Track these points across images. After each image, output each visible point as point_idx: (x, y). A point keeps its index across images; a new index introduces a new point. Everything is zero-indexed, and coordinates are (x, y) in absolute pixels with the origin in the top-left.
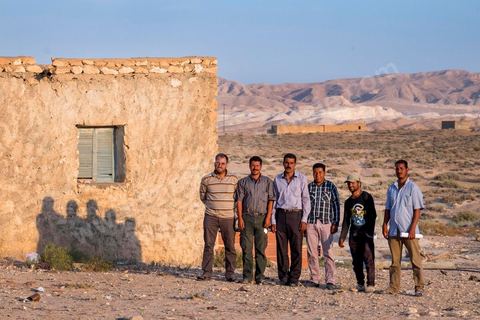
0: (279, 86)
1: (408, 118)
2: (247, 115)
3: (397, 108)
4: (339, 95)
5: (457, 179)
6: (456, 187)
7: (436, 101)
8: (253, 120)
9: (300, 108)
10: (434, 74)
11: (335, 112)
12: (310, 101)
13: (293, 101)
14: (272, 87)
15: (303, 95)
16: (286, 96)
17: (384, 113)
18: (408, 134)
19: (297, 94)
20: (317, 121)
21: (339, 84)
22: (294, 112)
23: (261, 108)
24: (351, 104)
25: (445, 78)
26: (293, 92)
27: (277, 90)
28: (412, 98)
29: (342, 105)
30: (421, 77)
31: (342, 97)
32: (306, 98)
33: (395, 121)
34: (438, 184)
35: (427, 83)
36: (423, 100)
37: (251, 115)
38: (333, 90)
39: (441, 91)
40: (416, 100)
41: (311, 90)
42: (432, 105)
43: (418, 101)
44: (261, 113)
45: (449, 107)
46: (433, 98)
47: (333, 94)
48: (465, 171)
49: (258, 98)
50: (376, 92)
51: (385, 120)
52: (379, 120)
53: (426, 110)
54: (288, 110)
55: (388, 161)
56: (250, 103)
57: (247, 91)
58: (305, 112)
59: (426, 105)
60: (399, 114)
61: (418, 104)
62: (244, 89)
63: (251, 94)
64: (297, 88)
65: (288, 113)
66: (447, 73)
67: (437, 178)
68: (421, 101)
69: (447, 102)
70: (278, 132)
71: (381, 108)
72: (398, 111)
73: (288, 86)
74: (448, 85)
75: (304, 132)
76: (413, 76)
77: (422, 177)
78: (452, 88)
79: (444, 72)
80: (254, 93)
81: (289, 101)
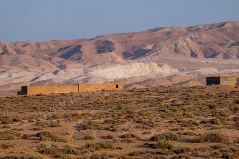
0: (46, 44)
1: (184, 74)
2: (10, 76)
3: (173, 64)
4: (111, 51)
5: (175, 139)
6: (169, 148)
7: (214, 55)
8: (16, 81)
9: (68, 66)
10: (212, 26)
11: (106, 70)
12: (80, 59)
13: (60, 59)
14: (38, 45)
15: (71, 52)
16: (53, 54)
17: (158, 70)
18: (167, 92)
19: (65, 51)
20: (86, 81)
21: (110, 40)
22: (61, 72)
23: (26, 68)
24: (123, 61)
25: (224, 31)
26: (60, 50)
27: (43, 47)
28: (189, 52)
29: (113, 62)
30: (198, 30)
31: (113, 53)
32: (75, 56)
33: (170, 78)
34: (151, 146)
35: (205, 36)
36: (200, 55)
37: (15, 75)
38: (104, 47)
39: (221, 45)
40: (193, 55)
41: (80, 47)
42: (211, 60)
43: (196, 56)
44: (26, 73)
45: (229, 61)
46: (211, 53)
47: (104, 52)
48: (186, 130)
49: (22, 57)
50: (150, 47)
51: (159, 77)
52: (153, 77)
53: (204, 66)
54: (55, 69)
55: (106, 122)
56: (14, 63)
57: (10, 50)
58: (74, 71)
59: (204, 61)
60: (176, 71)
61: (195, 60)
62: (8, 48)
63: (15, 53)
64: (65, 45)
65: (55, 73)
66: (227, 25)
67: (153, 139)
68: (199, 56)
69: (226, 56)
70: (29, 93)
71: (155, 65)
72: (173, 67)
73: (56, 43)
74: (227, 39)
75: (57, 92)
76: (190, 29)
77: (139, 139)
78: (231, 41)
79: (223, 24)
80: (18, 51)
81: (57, 59)
